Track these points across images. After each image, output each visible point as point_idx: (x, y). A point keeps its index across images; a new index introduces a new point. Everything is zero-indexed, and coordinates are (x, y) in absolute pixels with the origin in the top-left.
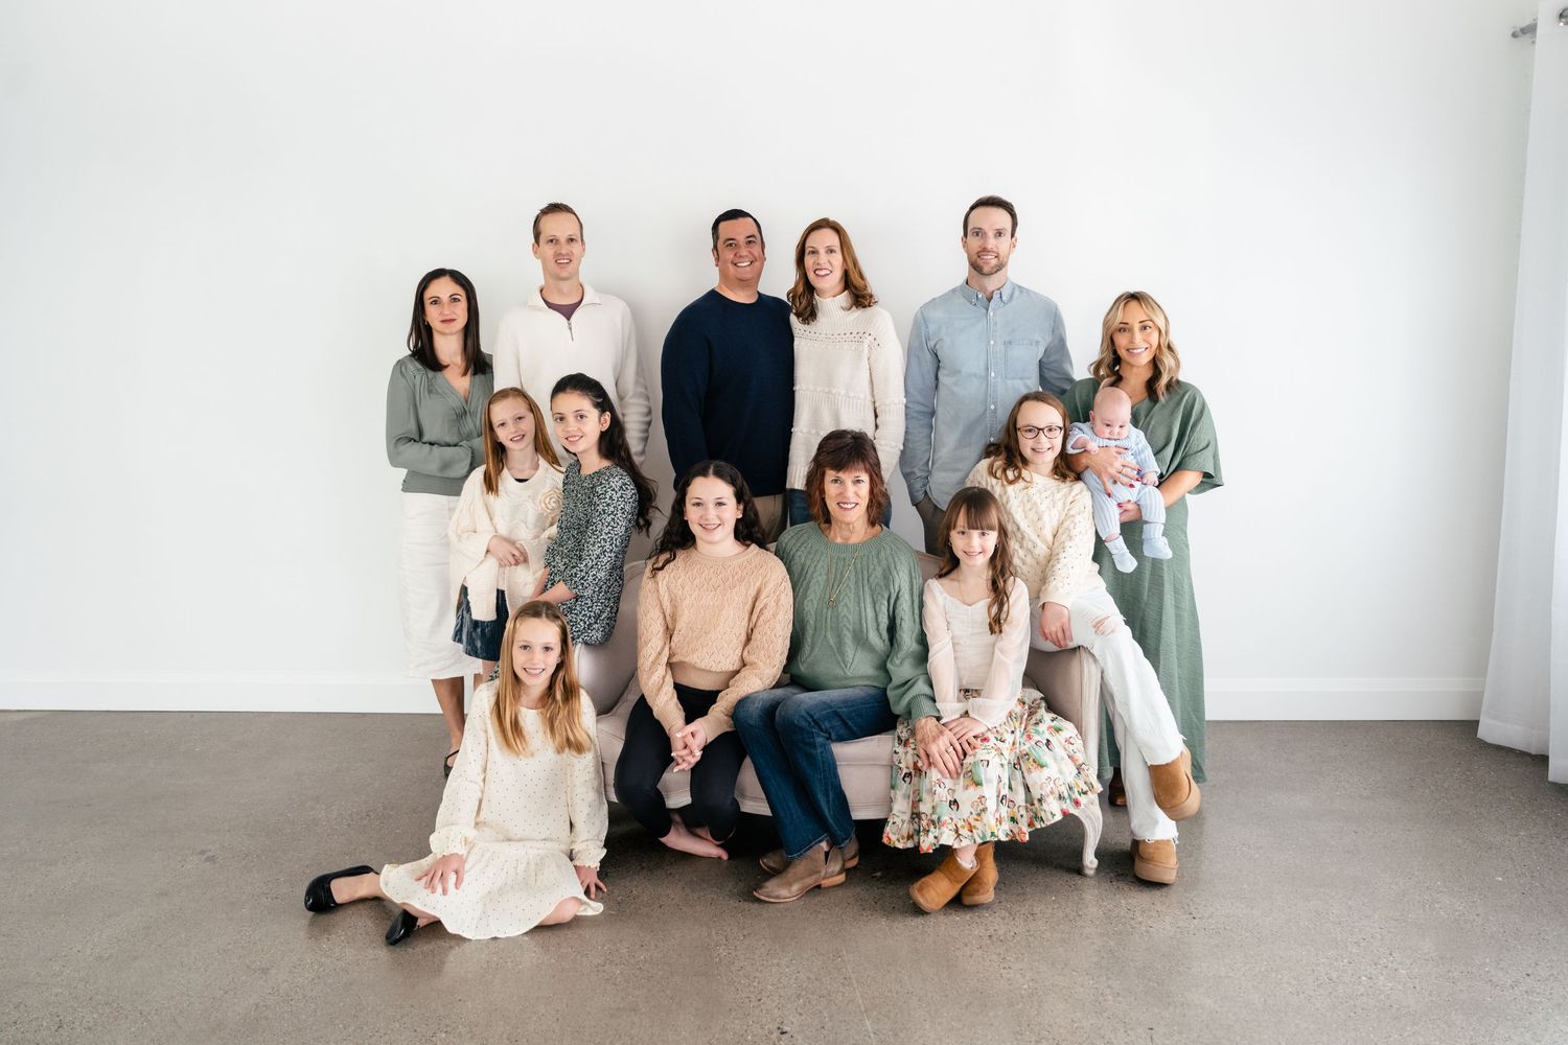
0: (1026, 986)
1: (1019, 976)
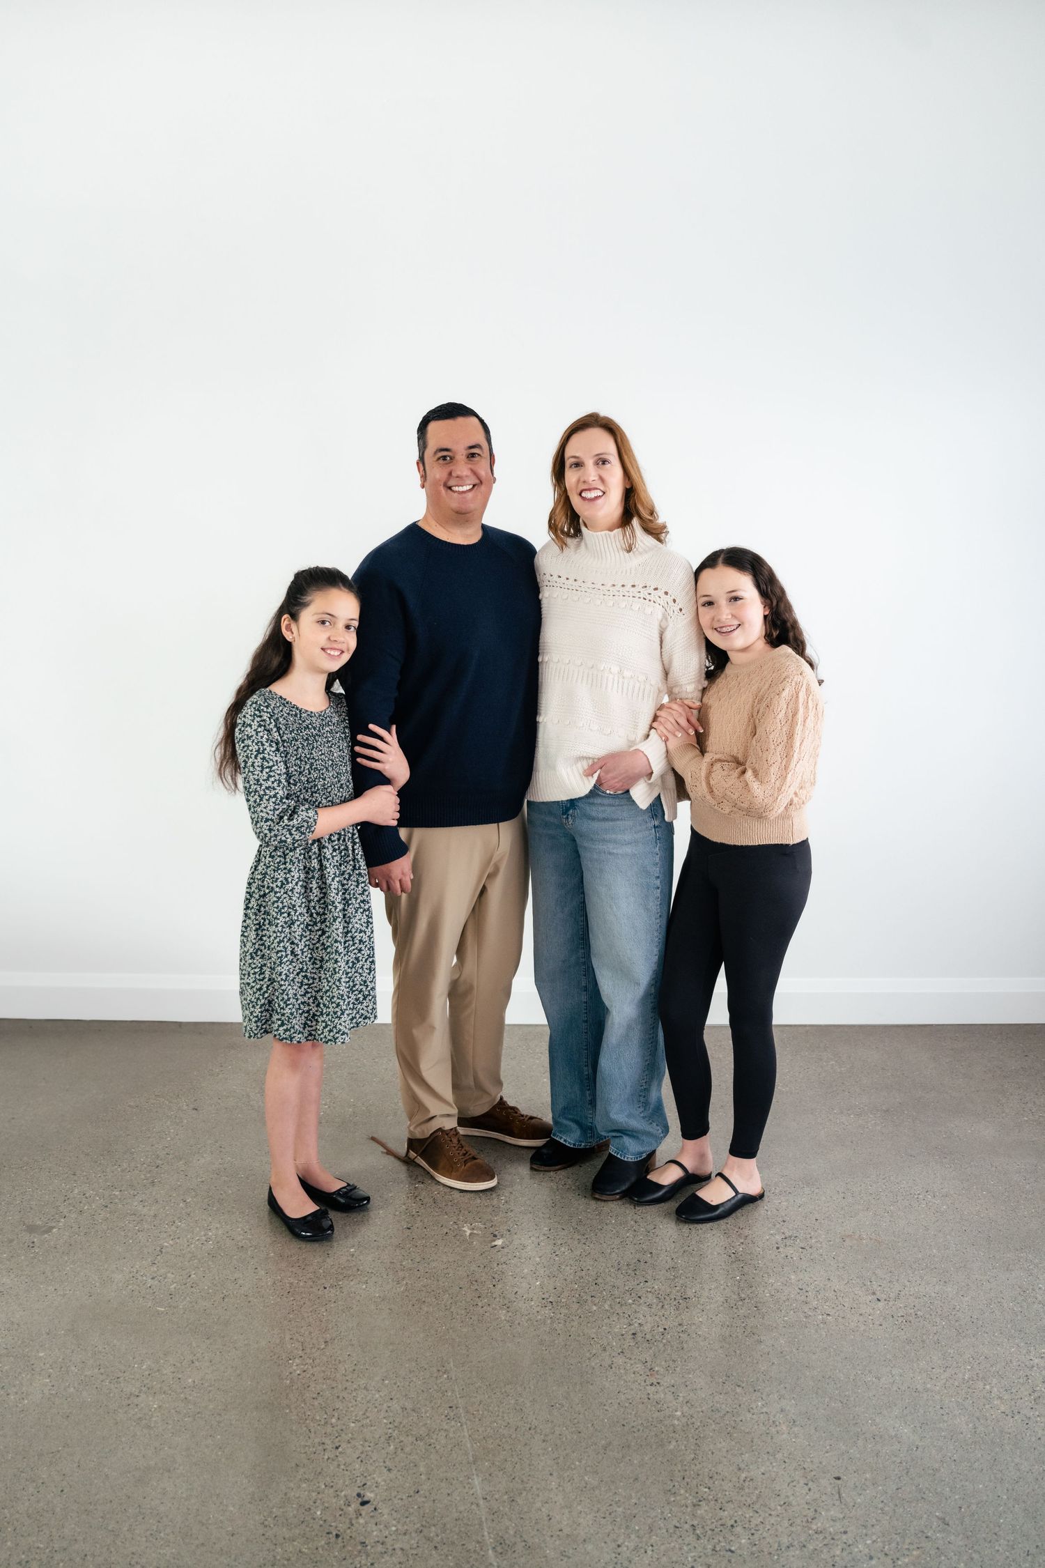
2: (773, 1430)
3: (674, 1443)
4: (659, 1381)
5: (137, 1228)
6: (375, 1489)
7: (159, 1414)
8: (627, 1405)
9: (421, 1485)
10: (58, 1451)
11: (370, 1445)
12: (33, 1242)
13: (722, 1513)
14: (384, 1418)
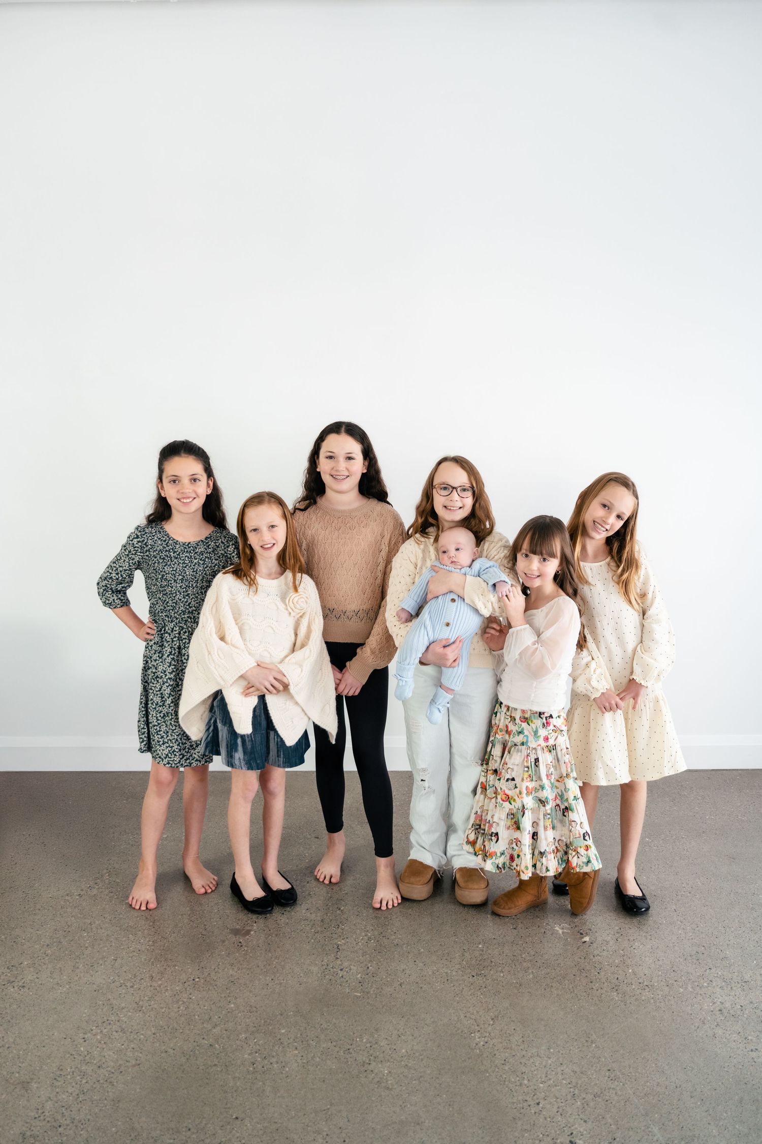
4: (756, 1048)
5: (313, 930)
6: (582, 1137)
7: (392, 1078)
8: (741, 1067)
9: (615, 1134)
10: (328, 1109)
11: (562, 1101)
12: (240, 942)
14: (563, 1079)
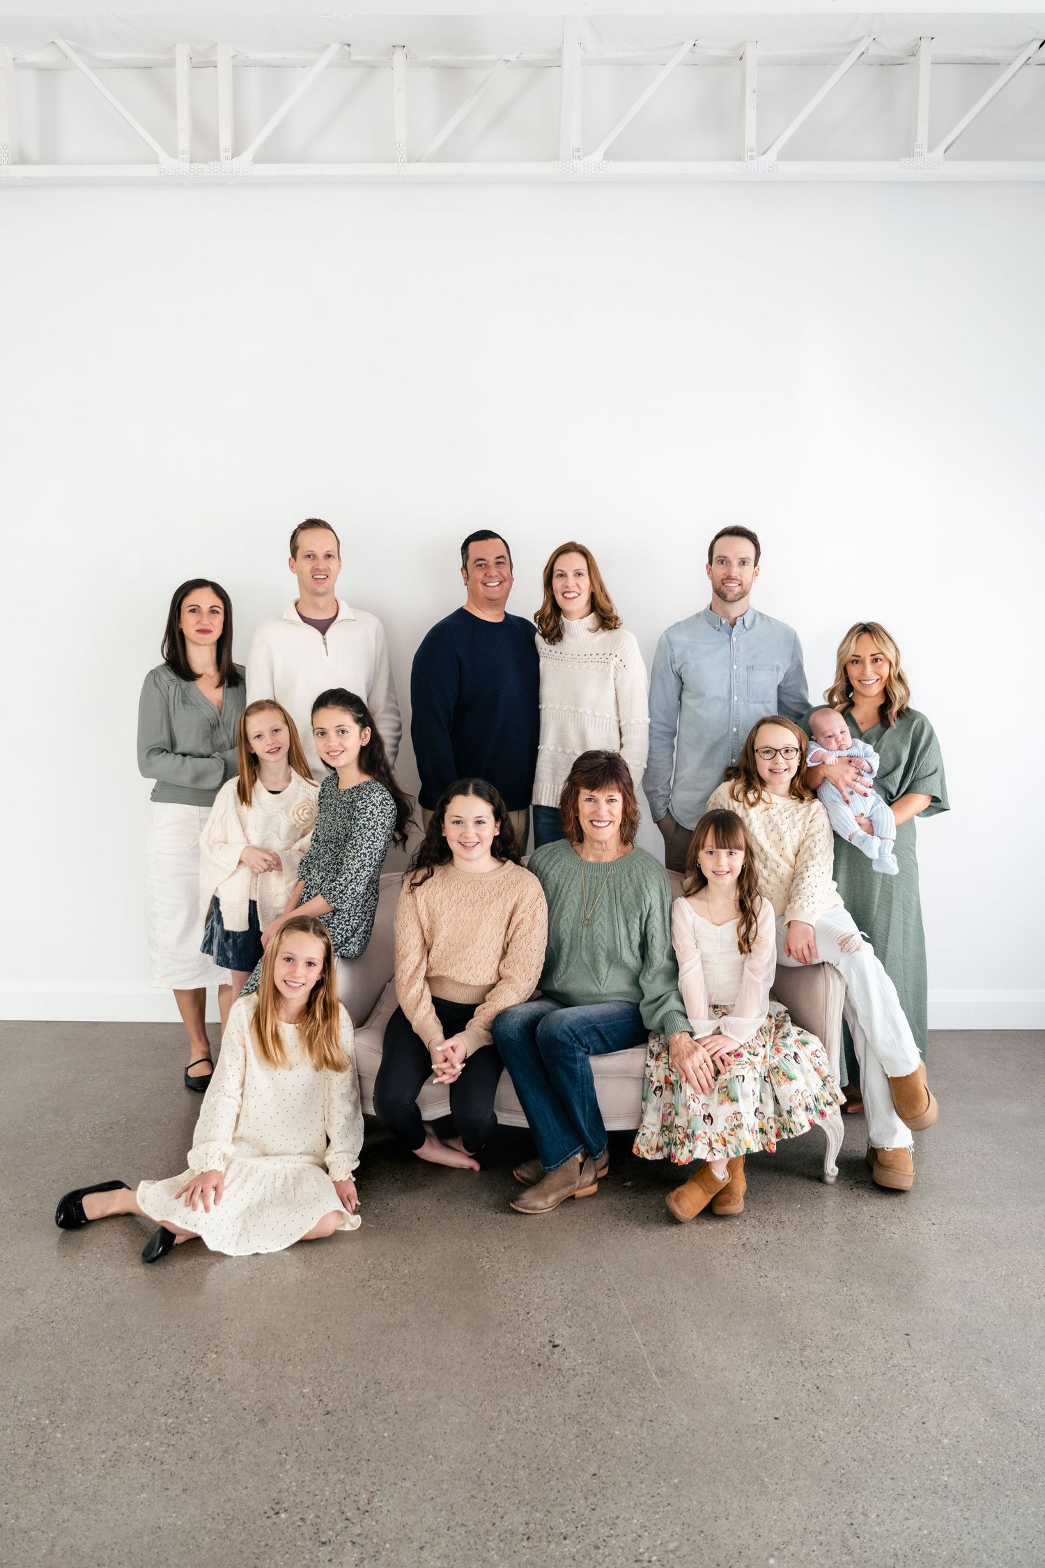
0: (784, 1295)
1: (775, 1284)
2: (856, 1305)
3: (782, 1313)
6: (562, 1338)
9: (596, 1336)
11: (552, 1312)
13: (822, 1354)
14: (560, 1295)
